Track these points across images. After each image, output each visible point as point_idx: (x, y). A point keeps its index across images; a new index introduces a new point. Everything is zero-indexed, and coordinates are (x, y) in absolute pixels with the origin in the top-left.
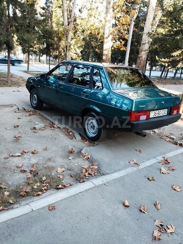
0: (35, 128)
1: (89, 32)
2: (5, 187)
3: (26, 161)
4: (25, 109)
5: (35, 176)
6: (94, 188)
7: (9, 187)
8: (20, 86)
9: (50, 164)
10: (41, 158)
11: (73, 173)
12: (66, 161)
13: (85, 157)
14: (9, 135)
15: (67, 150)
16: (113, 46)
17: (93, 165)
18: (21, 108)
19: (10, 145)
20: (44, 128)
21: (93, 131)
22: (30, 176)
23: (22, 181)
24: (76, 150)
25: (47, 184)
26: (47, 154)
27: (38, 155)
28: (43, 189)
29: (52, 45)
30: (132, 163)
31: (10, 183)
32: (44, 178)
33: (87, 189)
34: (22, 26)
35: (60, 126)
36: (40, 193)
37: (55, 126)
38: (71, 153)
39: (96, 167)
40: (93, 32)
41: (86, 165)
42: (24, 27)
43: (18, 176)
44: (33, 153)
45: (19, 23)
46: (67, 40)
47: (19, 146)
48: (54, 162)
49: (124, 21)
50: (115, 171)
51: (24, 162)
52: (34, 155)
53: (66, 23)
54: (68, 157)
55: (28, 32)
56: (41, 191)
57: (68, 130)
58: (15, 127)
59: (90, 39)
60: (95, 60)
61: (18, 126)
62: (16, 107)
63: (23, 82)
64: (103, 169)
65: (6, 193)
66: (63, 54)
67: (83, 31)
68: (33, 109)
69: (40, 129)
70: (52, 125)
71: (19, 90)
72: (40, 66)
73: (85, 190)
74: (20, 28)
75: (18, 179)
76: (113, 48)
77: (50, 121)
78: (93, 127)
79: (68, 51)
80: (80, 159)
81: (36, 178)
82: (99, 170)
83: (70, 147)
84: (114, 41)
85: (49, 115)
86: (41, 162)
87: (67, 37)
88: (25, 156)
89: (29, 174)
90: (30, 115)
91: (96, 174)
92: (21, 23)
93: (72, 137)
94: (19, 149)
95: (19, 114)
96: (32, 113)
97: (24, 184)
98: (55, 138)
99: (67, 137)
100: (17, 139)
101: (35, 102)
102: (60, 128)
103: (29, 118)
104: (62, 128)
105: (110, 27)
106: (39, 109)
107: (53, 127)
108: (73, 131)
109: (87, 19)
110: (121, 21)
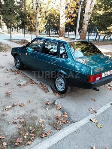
0: (20, 85)
1: (49, 12)
2: (3, 138)
3: (16, 113)
4: (11, 70)
5: (24, 126)
6: (68, 135)
7: (6, 137)
8: (7, 51)
9: (34, 114)
10: (27, 110)
11: (51, 122)
12: (44, 111)
13: (58, 108)
14: (2, 91)
15: (44, 102)
16: (66, 22)
17: (64, 114)
18: (9, 69)
19: (3, 99)
20: (26, 84)
21: (62, 87)
22: (20, 127)
23: (15, 131)
24: (50, 102)
25: (34, 134)
26: (30, 106)
27: (24, 107)
28: (31, 138)
29: (26, 22)
30: (91, 110)
31: (6, 134)
32: (31, 128)
33: (64, 137)
34: (5, 11)
35: (37, 83)
36: (29, 143)
37: (34, 82)
38: (48, 104)
39: (67, 116)
40: (52, 13)
41: (59, 114)
42: (7, 11)
43: (11, 127)
44: (20, 106)
45: (3, 9)
46: (36, 19)
47: (10, 100)
48: (36, 112)
49: (72, 5)
50: (81, 119)
51: (15, 114)
52: (22, 108)
53: (35, 8)
54: (46, 107)
55: (10, 14)
56: (30, 140)
57: (43, 85)
58: (6, 84)
59: (50, 17)
60: (53, 30)
61: (8, 83)
62: (5, 68)
63: (8, 48)
64: (72, 118)
65: (5, 144)
66: (33, 28)
67: (46, 12)
68: (17, 70)
69: (23, 85)
70: (31, 82)
71: (7, 54)
72: (18, 35)
73: (62, 138)
74: (4, 12)
75: (12, 129)
76: (66, 23)
77: (30, 79)
78: (61, 84)
79: (37, 26)
80: (54, 109)
81: (25, 128)
82: (69, 118)
83: (47, 100)
84: (67, 19)
85: (28, 74)
86: (27, 113)
87: (36, 17)
88: (15, 108)
89: (20, 125)
90: (15, 74)
91: (67, 122)
92: (5, 9)
93: (46, 91)
94: (10, 103)
95: (8, 73)
96: (17, 73)
97: (16, 133)
98: (35, 92)
99: (43, 91)
100: (8, 94)
101: (18, 65)
102: (37, 84)
103: (15, 76)
104: (38, 83)
105: (63, 9)
106: (22, 70)
107: (33, 83)
108: (47, 86)
109: (48, 4)
110: (71, 6)
